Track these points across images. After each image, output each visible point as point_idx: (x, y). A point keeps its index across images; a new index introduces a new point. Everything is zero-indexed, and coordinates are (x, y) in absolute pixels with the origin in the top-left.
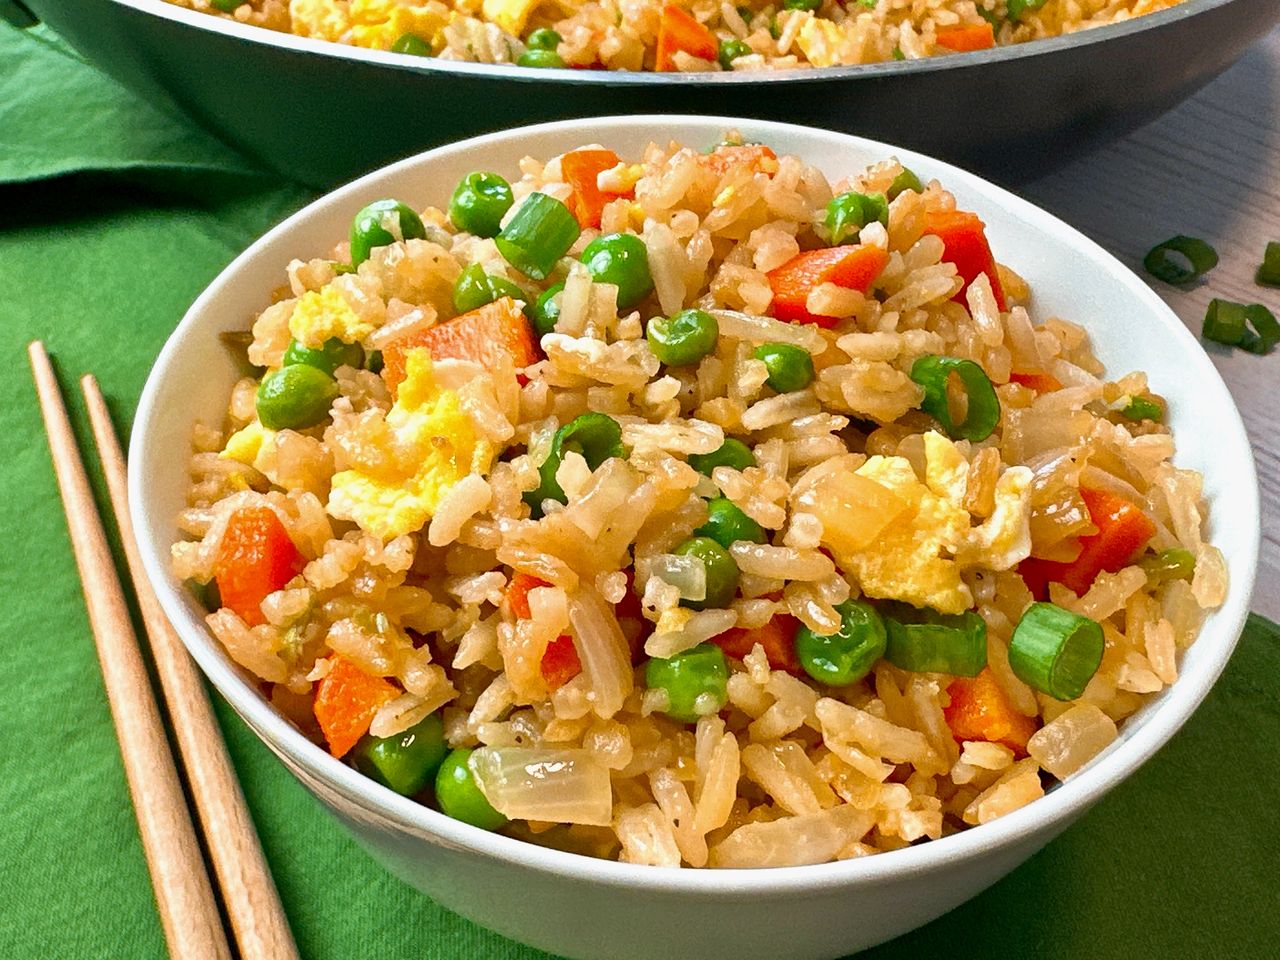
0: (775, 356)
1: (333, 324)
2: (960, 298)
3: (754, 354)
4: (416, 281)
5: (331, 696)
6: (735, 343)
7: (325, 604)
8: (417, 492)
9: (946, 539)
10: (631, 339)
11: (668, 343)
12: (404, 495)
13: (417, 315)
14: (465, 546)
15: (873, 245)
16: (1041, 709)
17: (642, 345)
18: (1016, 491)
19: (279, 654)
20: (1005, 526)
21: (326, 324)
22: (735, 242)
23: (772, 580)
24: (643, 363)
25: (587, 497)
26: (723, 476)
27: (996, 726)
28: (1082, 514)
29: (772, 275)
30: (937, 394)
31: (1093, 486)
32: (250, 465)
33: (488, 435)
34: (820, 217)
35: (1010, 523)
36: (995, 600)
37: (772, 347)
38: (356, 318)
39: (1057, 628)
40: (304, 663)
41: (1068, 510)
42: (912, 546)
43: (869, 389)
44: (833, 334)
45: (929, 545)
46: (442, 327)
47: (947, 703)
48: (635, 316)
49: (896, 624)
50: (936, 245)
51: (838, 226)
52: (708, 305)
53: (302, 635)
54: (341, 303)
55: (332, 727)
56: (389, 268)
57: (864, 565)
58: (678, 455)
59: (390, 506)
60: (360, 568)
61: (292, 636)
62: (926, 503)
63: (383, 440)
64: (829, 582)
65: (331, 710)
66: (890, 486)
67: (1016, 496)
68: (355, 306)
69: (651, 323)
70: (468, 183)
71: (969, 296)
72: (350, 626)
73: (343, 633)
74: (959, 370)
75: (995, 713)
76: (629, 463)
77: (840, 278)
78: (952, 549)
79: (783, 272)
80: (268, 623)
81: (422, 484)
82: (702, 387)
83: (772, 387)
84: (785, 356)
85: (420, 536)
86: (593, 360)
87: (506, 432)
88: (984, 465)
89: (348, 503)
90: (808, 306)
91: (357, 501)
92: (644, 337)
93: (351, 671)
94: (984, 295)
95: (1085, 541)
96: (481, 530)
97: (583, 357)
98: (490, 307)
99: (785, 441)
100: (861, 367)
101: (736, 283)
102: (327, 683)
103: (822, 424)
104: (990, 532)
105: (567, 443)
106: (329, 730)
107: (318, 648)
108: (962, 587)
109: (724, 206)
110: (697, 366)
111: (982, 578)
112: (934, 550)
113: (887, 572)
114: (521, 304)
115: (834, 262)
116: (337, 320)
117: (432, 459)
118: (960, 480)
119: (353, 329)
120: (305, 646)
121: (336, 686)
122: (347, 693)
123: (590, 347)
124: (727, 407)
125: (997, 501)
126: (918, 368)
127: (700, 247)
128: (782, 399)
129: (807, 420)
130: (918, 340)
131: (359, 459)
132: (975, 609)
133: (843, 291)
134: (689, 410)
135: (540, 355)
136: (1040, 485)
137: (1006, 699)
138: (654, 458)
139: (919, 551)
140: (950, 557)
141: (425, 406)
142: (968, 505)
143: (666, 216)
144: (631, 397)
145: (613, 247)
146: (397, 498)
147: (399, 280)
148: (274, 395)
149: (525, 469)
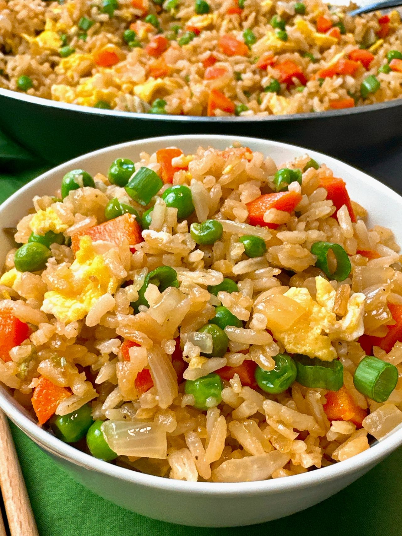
0: (248, 241)
1: (50, 225)
2: (334, 216)
3: (239, 240)
4: (87, 205)
5: (38, 397)
6: (231, 235)
7: (38, 352)
8: (82, 301)
9: (324, 326)
10: (183, 233)
11: (199, 235)
12: (75, 303)
13: (87, 221)
14: (103, 326)
15: (294, 192)
16: (369, 406)
17: (188, 235)
18: (357, 305)
19: (16, 375)
20: (352, 321)
21: (46, 224)
22: (233, 190)
23: (244, 344)
24: (188, 243)
25: (158, 305)
26: (222, 295)
27: (347, 414)
28: (388, 314)
29: (249, 205)
30: (322, 259)
31: (393, 301)
32: (11, 287)
33: (116, 276)
34: (271, 179)
35: (354, 320)
36: (347, 355)
37: (246, 237)
38: (61, 222)
39: (375, 368)
40: (27, 380)
41: (382, 313)
42: (308, 329)
43: (291, 257)
44: (275, 232)
45: (316, 329)
46: (98, 227)
47: (325, 402)
48: (185, 223)
49: (300, 365)
50: (324, 192)
51: (279, 183)
52: (219, 218)
53: (27, 366)
54: (55, 215)
55: (38, 410)
56: (76, 200)
57: (286, 337)
58: (202, 286)
59: (69, 307)
60: (54, 336)
61: (23, 367)
62: (315, 309)
63: (68, 277)
64: (269, 345)
65: (38, 402)
66: (299, 301)
67: (357, 306)
68: (60, 216)
69: (192, 226)
70: (116, 163)
71: (338, 215)
72: (49, 363)
73: (45, 366)
74: (332, 248)
75: (347, 408)
76: (179, 290)
77: (279, 206)
78: (327, 331)
79: (254, 204)
80: (12, 361)
81: (84, 298)
82: (215, 254)
83: (246, 255)
84: (252, 241)
85: (82, 321)
86: (165, 241)
87: (123, 274)
88: (342, 292)
89: (51, 306)
90: (264, 219)
91: (55, 305)
92: (189, 232)
93: (49, 384)
94: (345, 215)
95: (390, 327)
96: (110, 319)
97: (160, 241)
98: (120, 218)
99: (252, 280)
100: (287, 246)
101: (232, 208)
102: (37, 390)
103: (269, 272)
104: (346, 323)
105: (151, 280)
106: (37, 411)
107: (34, 373)
108: (332, 349)
109: (228, 173)
110: (213, 245)
111: (341, 344)
112: (319, 331)
113: (297, 342)
114: (134, 216)
115: (276, 199)
116: (52, 223)
117: (89, 286)
118: (332, 299)
119: (59, 226)
120: (28, 371)
121: (41, 391)
122: (47, 394)
123: (164, 236)
124: (225, 263)
125: (349, 309)
126: (314, 248)
127: (216, 192)
128: (251, 261)
129: (262, 271)
130: (314, 234)
131: (56, 286)
132: (338, 359)
133: (279, 212)
134: (208, 265)
135: (142, 240)
136: (369, 302)
137: (352, 400)
138: (190, 287)
139: (312, 331)
140: (327, 334)
141: (88, 262)
142: (335, 310)
143: (201, 178)
144: (183, 258)
145: (177, 191)
146: (73, 304)
147: (81, 205)
148: (21, 256)
149: (132, 291)
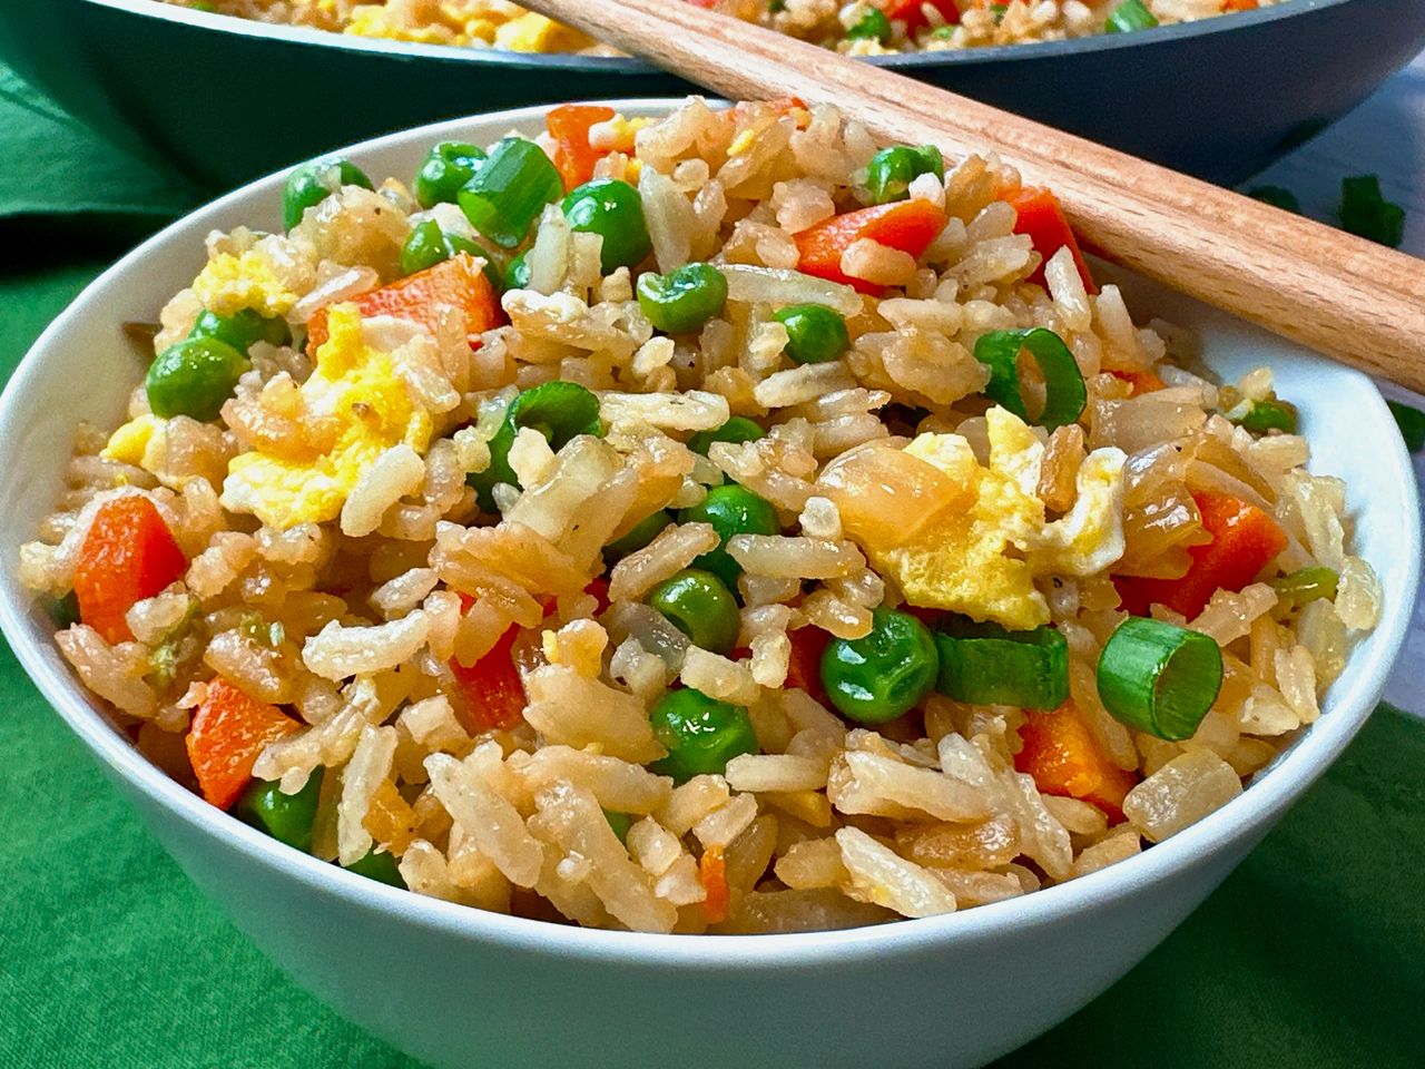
0: (799, 318)
1: (249, 292)
3: (772, 317)
4: (349, 240)
5: (205, 731)
6: (748, 307)
7: (209, 615)
8: (332, 473)
9: (1012, 532)
10: (619, 302)
11: (663, 301)
12: (313, 476)
13: (353, 275)
14: (392, 540)
15: (925, 200)
16: (1142, 760)
17: (630, 306)
18: (1106, 478)
19: (144, 678)
20: (1090, 519)
21: (242, 289)
22: (755, 203)
23: (784, 581)
24: (630, 327)
25: (547, 487)
26: (719, 450)
27: (1082, 777)
28: (1190, 512)
29: (800, 238)
30: (1006, 374)
31: (1205, 485)
32: (136, 464)
33: (427, 402)
34: (860, 177)
35: (1096, 516)
36: (1078, 615)
37: (791, 309)
38: (280, 287)
39: (1160, 641)
40: (175, 689)
41: (1172, 509)
42: (965, 538)
43: (917, 358)
44: (875, 300)
45: (991, 540)
46: (382, 291)
47: (1020, 747)
48: (622, 272)
49: (948, 641)
50: (1007, 213)
51: (882, 186)
52: (720, 265)
53: (176, 653)
54: (264, 271)
55: (205, 767)
56: (322, 224)
57: (905, 560)
58: (671, 432)
59: (297, 490)
60: (254, 565)
61: (164, 655)
62: (986, 488)
63: (293, 415)
64: (858, 579)
65: (205, 746)
66: (942, 467)
67: (1105, 483)
68: (279, 272)
69: (642, 278)
71: (1047, 274)
72: (236, 638)
73: (226, 647)
74: (1030, 343)
75: (1080, 760)
76: (605, 442)
77: (886, 235)
78: (1021, 545)
79: (815, 233)
80: (134, 640)
81: (338, 464)
82: (706, 355)
83: (792, 357)
84: (809, 316)
85: (331, 526)
86: (565, 317)
87: (448, 400)
88: (1062, 444)
89: (242, 490)
90: (842, 266)
91: (256, 486)
92: (635, 298)
93: (239, 694)
94: (1067, 270)
95: (1197, 553)
96: (408, 514)
97: (552, 315)
98: (443, 267)
99: (810, 421)
100: (908, 332)
101: (753, 241)
102: (204, 712)
103: (856, 401)
104: (1070, 529)
105: (528, 419)
106: (202, 770)
107: (195, 668)
108: (1035, 595)
109: (739, 154)
110: (701, 331)
111: (1061, 584)
112: (998, 546)
113: (935, 574)
114: (480, 261)
115: (876, 216)
116: (254, 287)
117: (352, 432)
118: (1032, 465)
119: (274, 297)
120: (179, 667)
121: (214, 714)
122: (230, 724)
123: (566, 305)
124: (732, 375)
125: (1079, 489)
126: (984, 345)
127: (708, 204)
128: (806, 370)
129: (837, 396)
130: (982, 312)
131: (260, 433)
132: (1053, 625)
133: (887, 251)
134: (687, 381)
135: (501, 318)
136: (1136, 481)
137: (1094, 742)
138: (639, 434)
139: (977, 546)
140: (1019, 555)
141: (351, 374)
142: (1043, 491)
143: (668, 166)
144: (616, 371)
145: (601, 195)
146: (307, 480)
147: (335, 242)
148: (167, 373)
149: (471, 445)
